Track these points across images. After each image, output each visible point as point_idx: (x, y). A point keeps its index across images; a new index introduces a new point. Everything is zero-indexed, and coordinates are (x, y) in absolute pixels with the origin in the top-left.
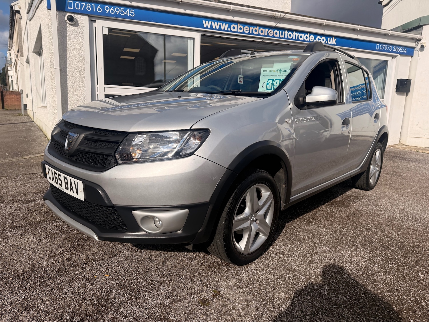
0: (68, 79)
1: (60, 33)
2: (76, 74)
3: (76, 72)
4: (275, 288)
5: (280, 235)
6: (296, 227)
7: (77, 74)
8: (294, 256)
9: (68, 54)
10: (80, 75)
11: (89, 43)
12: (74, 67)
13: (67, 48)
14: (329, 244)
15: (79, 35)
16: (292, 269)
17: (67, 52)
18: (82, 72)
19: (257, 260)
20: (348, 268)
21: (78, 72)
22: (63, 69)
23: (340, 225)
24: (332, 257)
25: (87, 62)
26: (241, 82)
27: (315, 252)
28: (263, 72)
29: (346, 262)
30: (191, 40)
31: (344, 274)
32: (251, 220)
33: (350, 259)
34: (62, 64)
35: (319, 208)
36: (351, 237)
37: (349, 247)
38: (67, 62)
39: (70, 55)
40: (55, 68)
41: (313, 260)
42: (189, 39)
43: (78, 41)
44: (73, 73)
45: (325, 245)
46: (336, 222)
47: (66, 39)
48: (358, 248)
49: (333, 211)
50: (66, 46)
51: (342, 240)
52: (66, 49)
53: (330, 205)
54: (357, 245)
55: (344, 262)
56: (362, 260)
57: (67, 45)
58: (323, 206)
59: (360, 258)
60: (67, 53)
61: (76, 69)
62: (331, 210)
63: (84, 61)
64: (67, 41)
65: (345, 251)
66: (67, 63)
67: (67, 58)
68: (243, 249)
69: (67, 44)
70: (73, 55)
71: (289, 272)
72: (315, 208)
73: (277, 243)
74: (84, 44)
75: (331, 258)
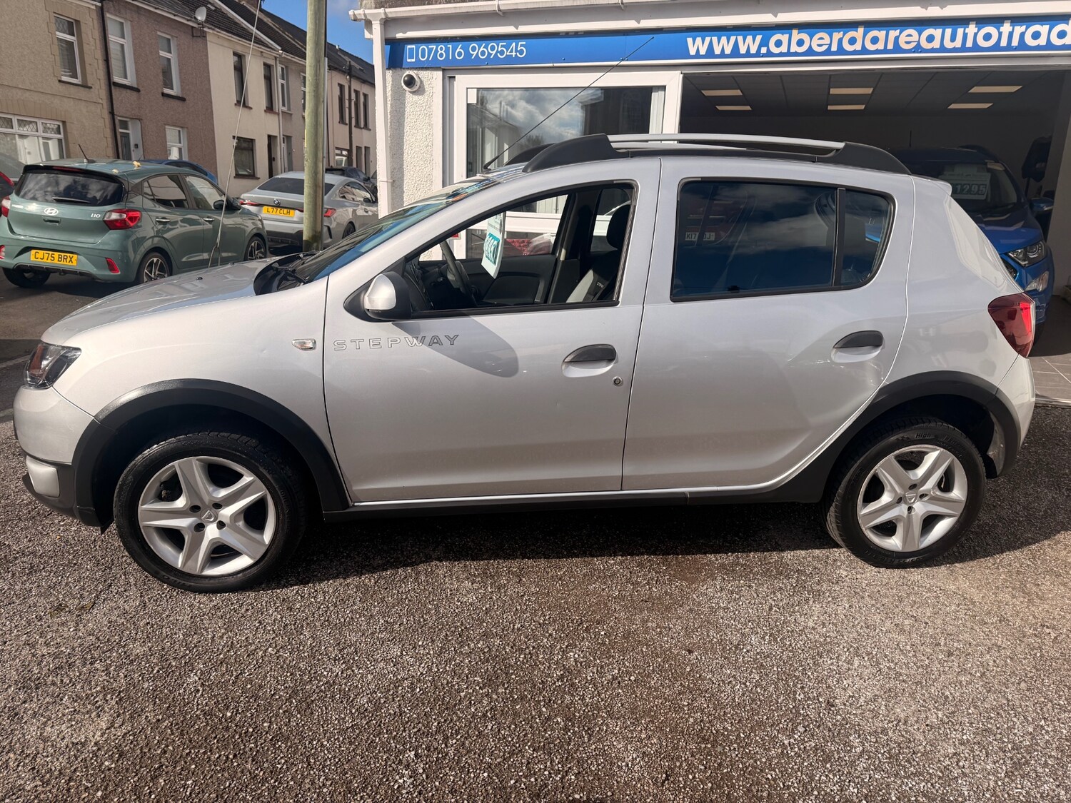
1: (395, 112)
3: (418, 185)
7: (419, 190)
9: (406, 151)
11: (441, 125)
12: (415, 176)
13: (405, 139)
15: (425, 112)
18: (427, 185)
21: (422, 186)
22: (397, 182)
25: (437, 164)
30: (659, 92)
34: (395, 171)
38: (404, 167)
39: (409, 152)
42: (652, 90)
43: (423, 123)
44: (414, 187)
57: (405, 134)
60: (405, 149)
61: (419, 179)
63: (431, 163)
64: (405, 125)
67: (404, 158)
68: (180, 563)
69: (405, 131)
70: (413, 151)
74: (432, 127)
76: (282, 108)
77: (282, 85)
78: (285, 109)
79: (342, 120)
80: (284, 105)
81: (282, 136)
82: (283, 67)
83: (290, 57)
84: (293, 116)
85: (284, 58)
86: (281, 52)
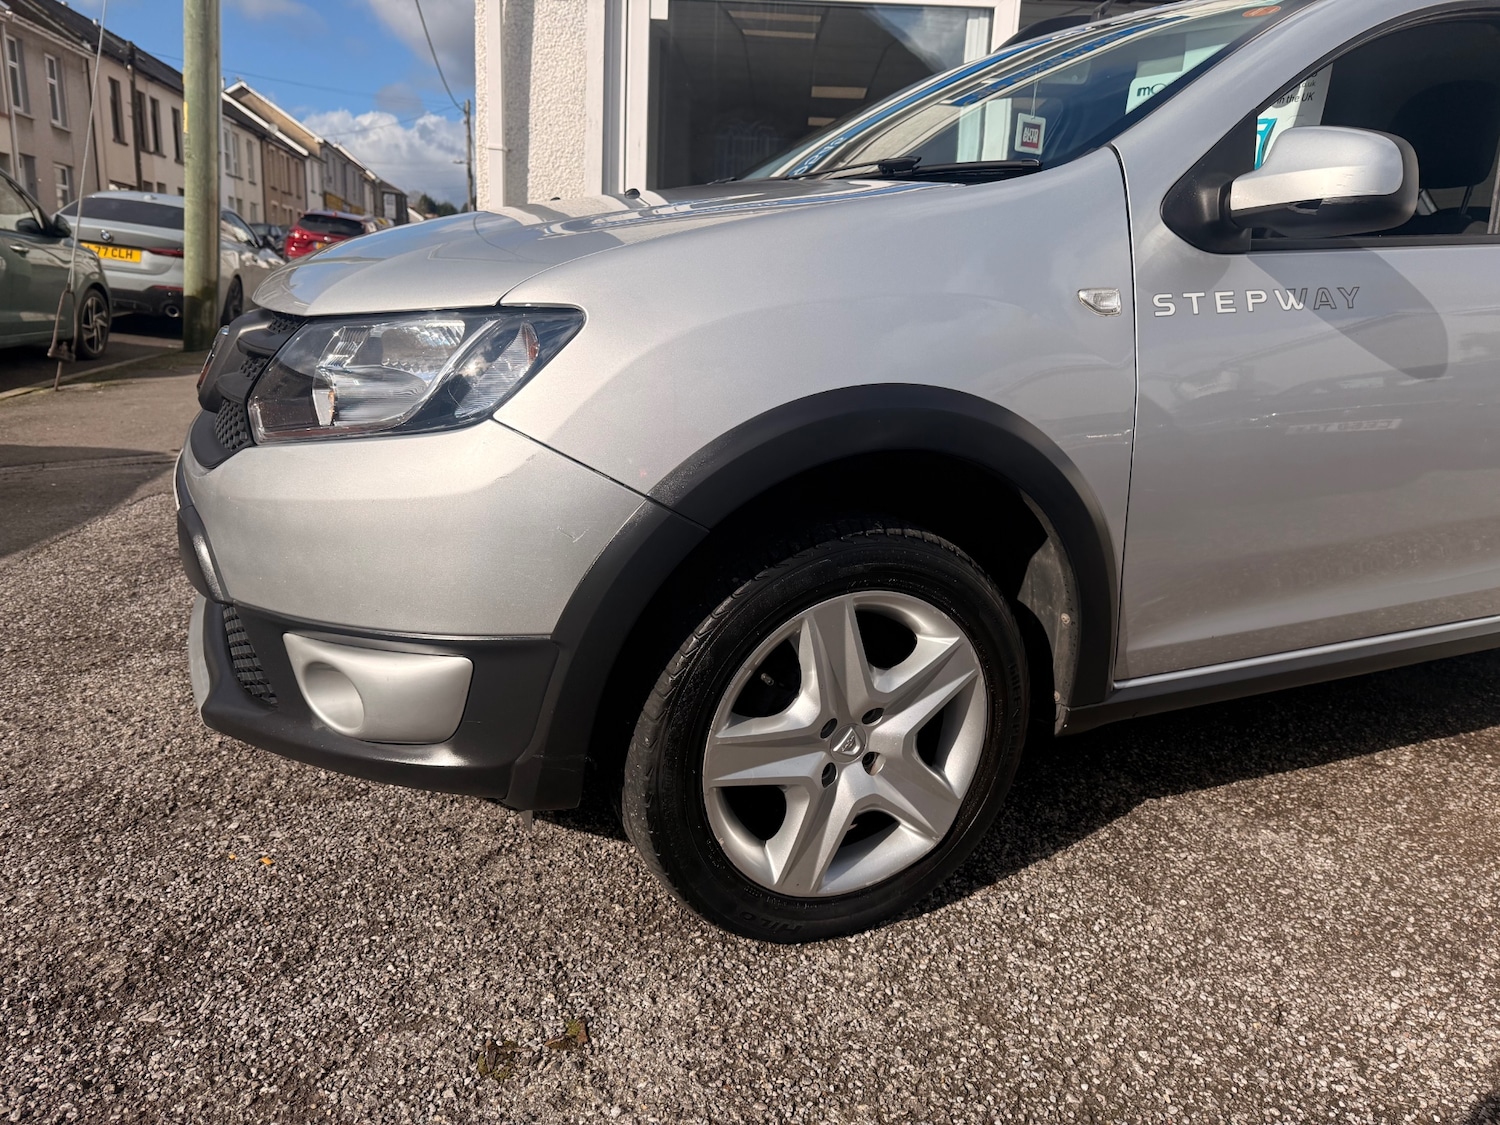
0: (530, 184)
1: (514, 27)
2: (556, 166)
3: (556, 158)
4: (850, 1085)
5: (1069, 844)
6: (1180, 825)
7: (558, 167)
8: (1066, 954)
9: (535, 97)
10: (568, 170)
11: (602, 55)
12: (550, 142)
13: (532, 77)
14: (1300, 941)
15: (572, 29)
16: (1004, 1015)
17: (532, 91)
18: (573, 160)
19: (868, 934)
20: (1323, 1083)
21: (563, 160)
22: (515, 152)
23: (1436, 857)
24: (1273, 1005)
25: (594, 123)
26: (1035, 146)
27: (1195, 963)
28: (1139, 94)
29: (1335, 1052)
30: (981, 19)
31: (1277, 1113)
32: (836, 749)
33: (1374, 1041)
34: (513, 133)
35: (1376, 757)
36: (1458, 927)
37: (1407, 979)
38: (530, 126)
39: (541, 99)
40: (488, 146)
41: (1154, 996)
42: (971, 12)
43: (568, 50)
44: (548, 162)
45: (1276, 940)
46: (1426, 837)
47: (531, 44)
48: (1462, 990)
49: (1445, 781)
50: (530, 70)
51: (1393, 935)
52: (528, 81)
53: (1452, 748)
54: (1465, 974)
55: (1325, 1050)
56: (1442, 1062)
57: (533, 68)
58: (1407, 753)
59: (1437, 1051)
60: (531, 93)
61: (558, 147)
62: (1440, 775)
63: (582, 122)
64: (533, 50)
65: (1368, 994)
66: (528, 129)
67: (530, 111)
68: (776, 874)
69: (532, 61)
70: (548, 98)
71: (977, 1027)
72: (1353, 753)
73: (1025, 879)
74: (585, 58)
75: (1257, 1013)
76: (15, 109)
77: (13, 70)
78: (20, 110)
79: (119, 137)
80: (17, 103)
81: (18, 156)
82: (13, 39)
83: (25, 24)
84: (35, 123)
85: (15, 23)
86: (10, 13)
